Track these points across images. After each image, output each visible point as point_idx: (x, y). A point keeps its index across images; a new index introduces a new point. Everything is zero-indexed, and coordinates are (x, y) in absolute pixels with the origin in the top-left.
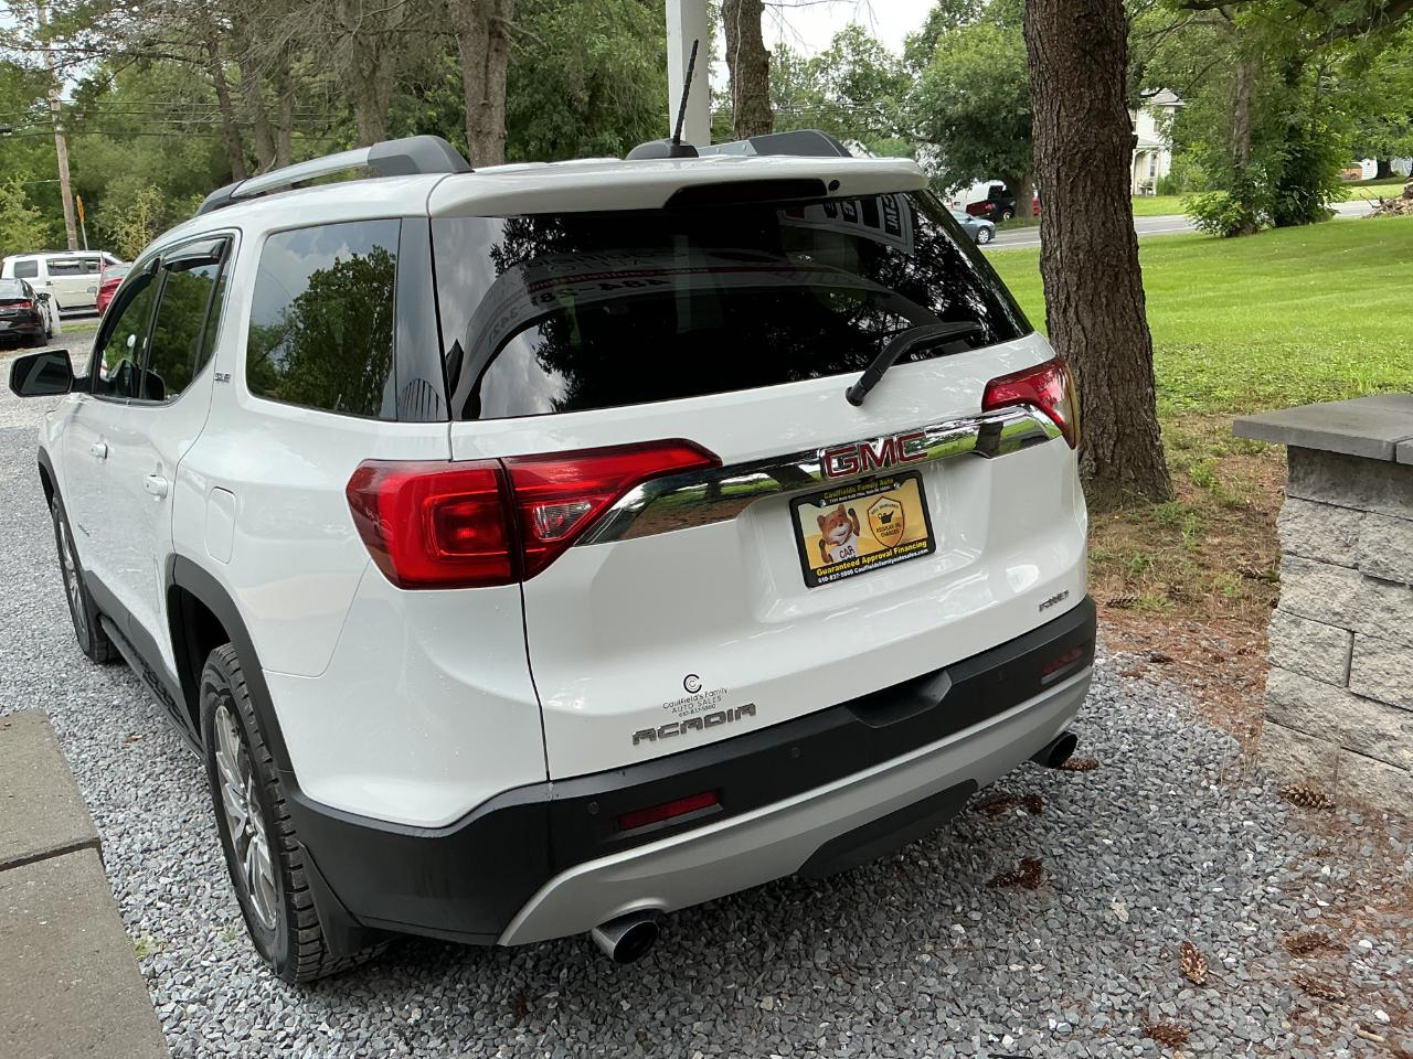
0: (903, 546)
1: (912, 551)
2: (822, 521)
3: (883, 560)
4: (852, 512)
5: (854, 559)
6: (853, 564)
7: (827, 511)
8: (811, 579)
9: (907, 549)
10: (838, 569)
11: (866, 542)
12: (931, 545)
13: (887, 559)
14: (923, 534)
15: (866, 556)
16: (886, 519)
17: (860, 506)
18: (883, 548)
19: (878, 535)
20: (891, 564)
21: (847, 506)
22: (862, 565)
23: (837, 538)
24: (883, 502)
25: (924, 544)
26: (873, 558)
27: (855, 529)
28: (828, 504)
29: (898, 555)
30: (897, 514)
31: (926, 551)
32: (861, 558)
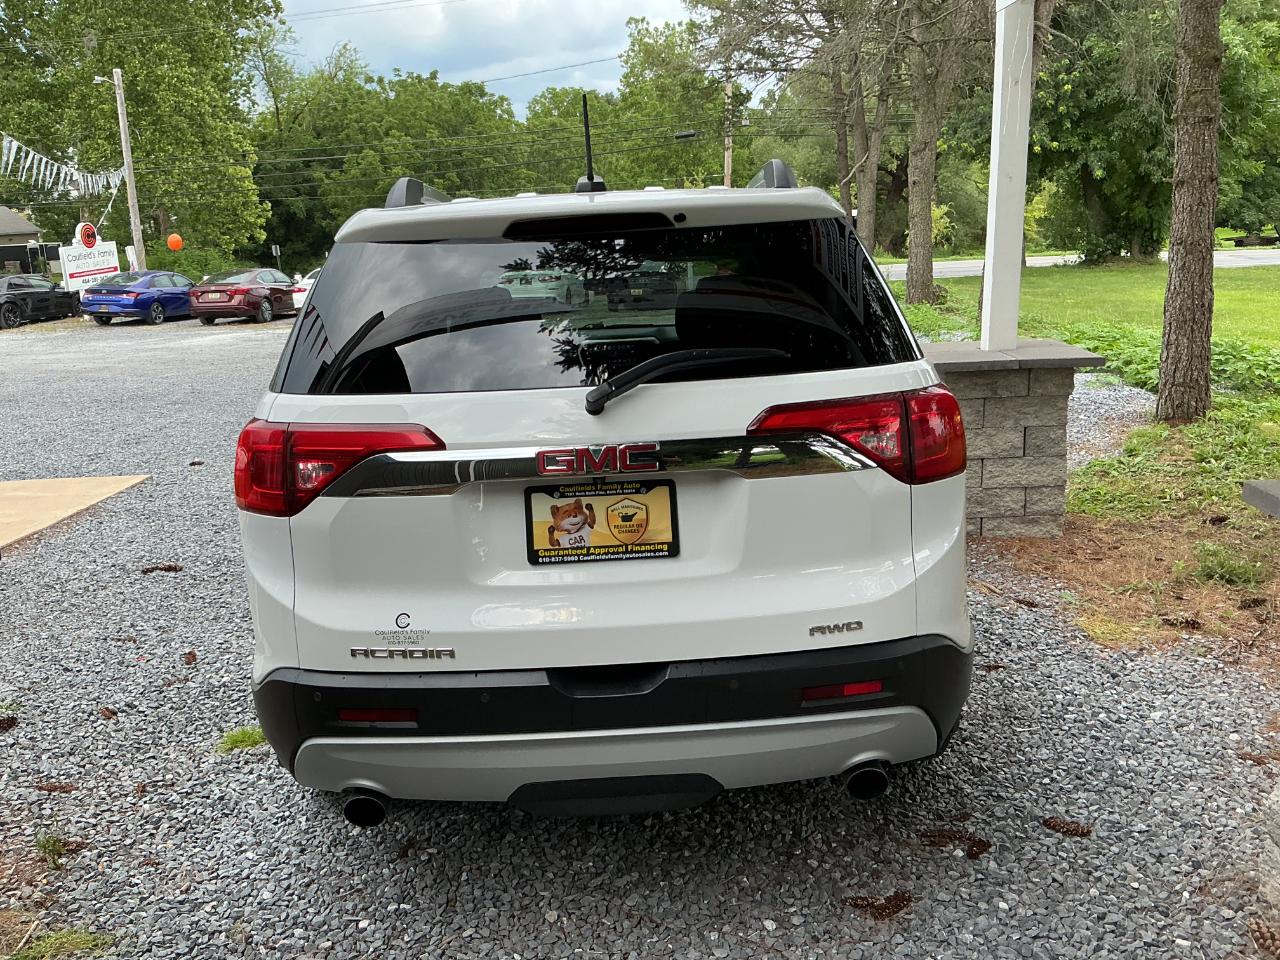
0: (640, 545)
1: (650, 551)
2: (555, 511)
3: (613, 553)
4: (589, 507)
5: (582, 548)
6: (579, 552)
7: (561, 502)
8: (534, 558)
9: (643, 548)
10: (561, 553)
12: (674, 550)
13: (618, 553)
14: (668, 537)
15: (595, 548)
16: (627, 518)
17: (600, 504)
18: (618, 543)
19: (615, 531)
20: (621, 559)
21: (585, 501)
22: (588, 554)
23: (570, 527)
24: (627, 502)
25: (666, 547)
26: (603, 551)
27: (591, 522)
28: (561, 497)
29: (632, 552)
30: (641, 515)
31: (666, 553)
32: (589, 548)
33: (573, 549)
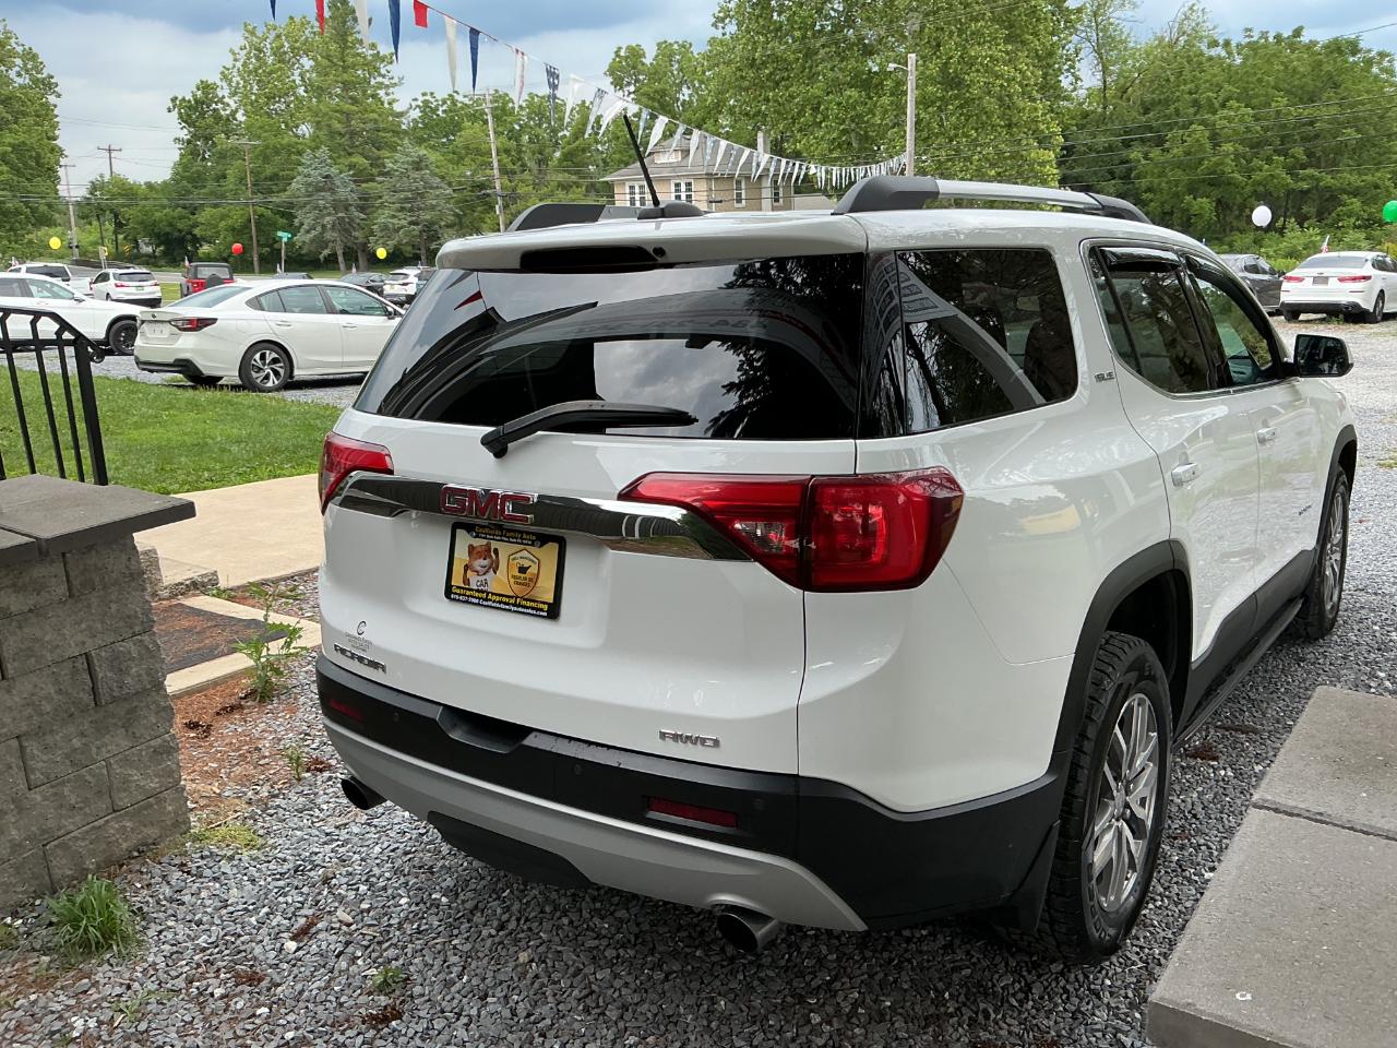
0: (527, 600)
1: (533, 608)
2: (471, 549)
3: (505, 603)
4: (496, 551)
5: (483, 592)
6: (480, 595)
7: (478, 542)
8: (448, 592)
9: (528, 604)
10: (468, 593)
11: (500, 582)
12: (553, 612)
13: (508, 604)
14: (550, 598)
15: (493, 594)
16: (523, 570)
17: (505, 549)
18: (511, 594)
19: (512, 580)
20: (510, 610)
21: (494, 545)
22: (486, 600)
23: (479, 568)
24: (525, 554)
25: (546, 607)
26: (498, 599)
27: (495, 567)
28: (477, 537)
29: (519, 606)
30: (533, 570)
31: (545, 614)
32: (488, 593)
33: (478, 591)
